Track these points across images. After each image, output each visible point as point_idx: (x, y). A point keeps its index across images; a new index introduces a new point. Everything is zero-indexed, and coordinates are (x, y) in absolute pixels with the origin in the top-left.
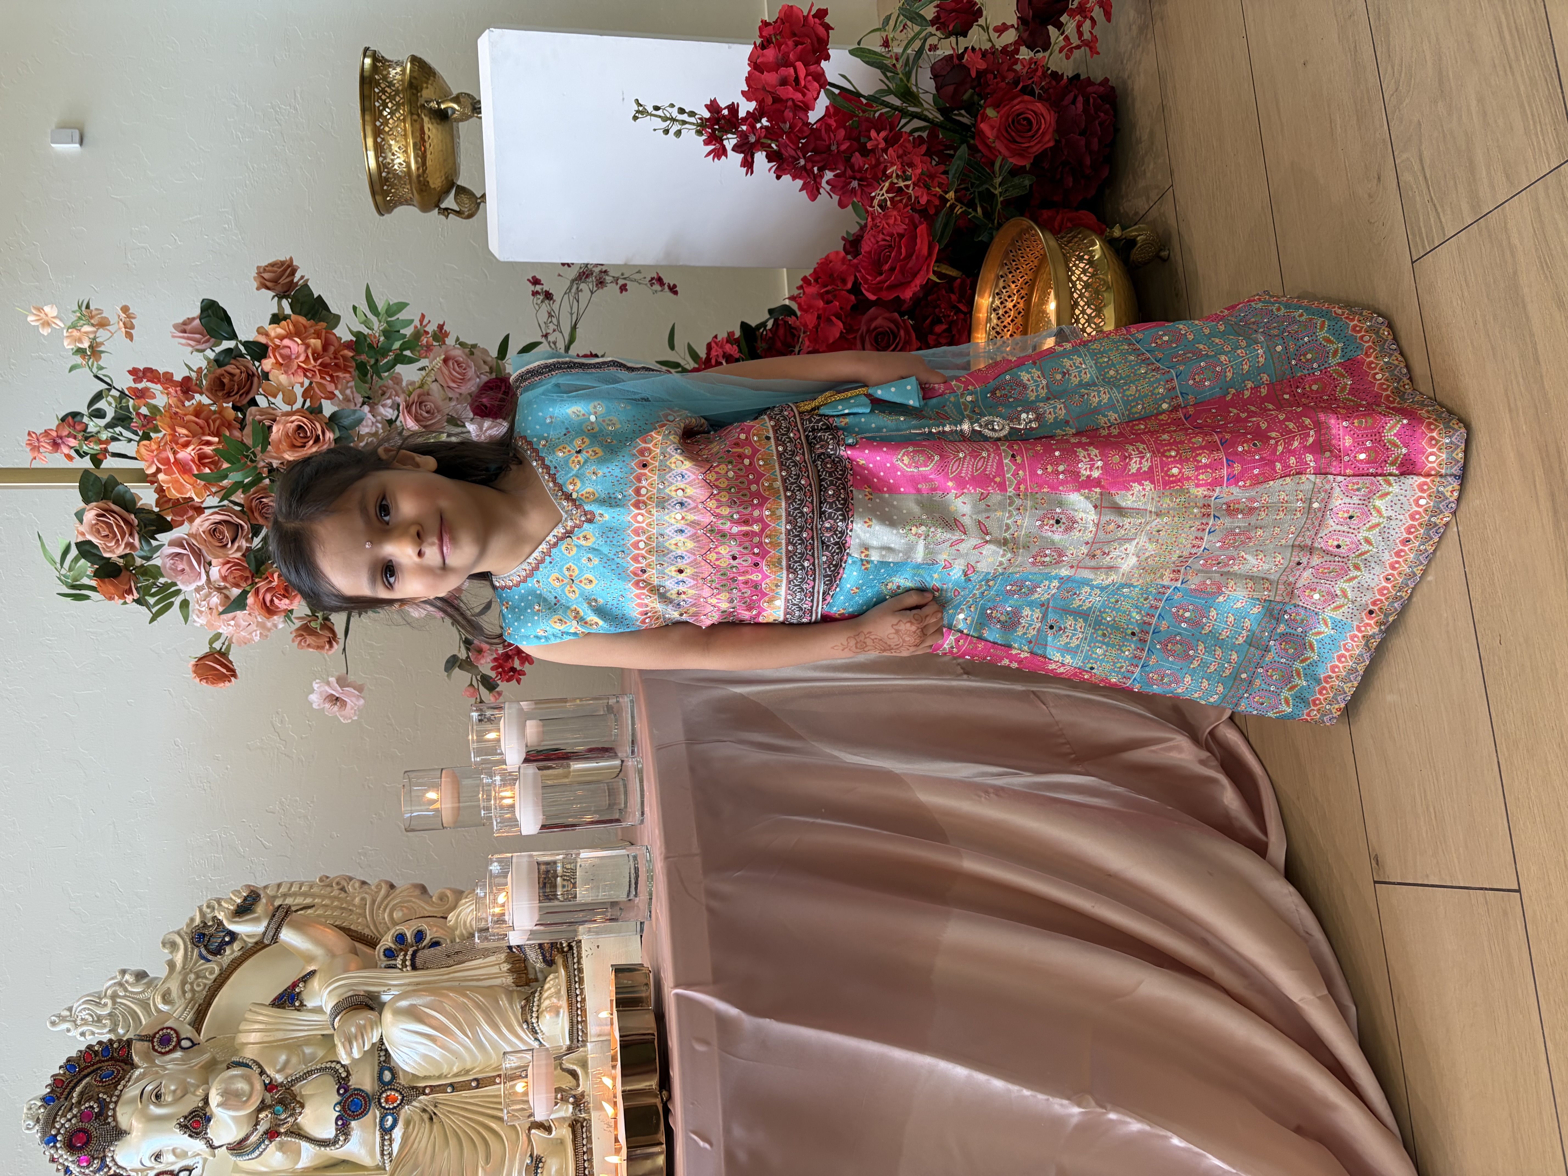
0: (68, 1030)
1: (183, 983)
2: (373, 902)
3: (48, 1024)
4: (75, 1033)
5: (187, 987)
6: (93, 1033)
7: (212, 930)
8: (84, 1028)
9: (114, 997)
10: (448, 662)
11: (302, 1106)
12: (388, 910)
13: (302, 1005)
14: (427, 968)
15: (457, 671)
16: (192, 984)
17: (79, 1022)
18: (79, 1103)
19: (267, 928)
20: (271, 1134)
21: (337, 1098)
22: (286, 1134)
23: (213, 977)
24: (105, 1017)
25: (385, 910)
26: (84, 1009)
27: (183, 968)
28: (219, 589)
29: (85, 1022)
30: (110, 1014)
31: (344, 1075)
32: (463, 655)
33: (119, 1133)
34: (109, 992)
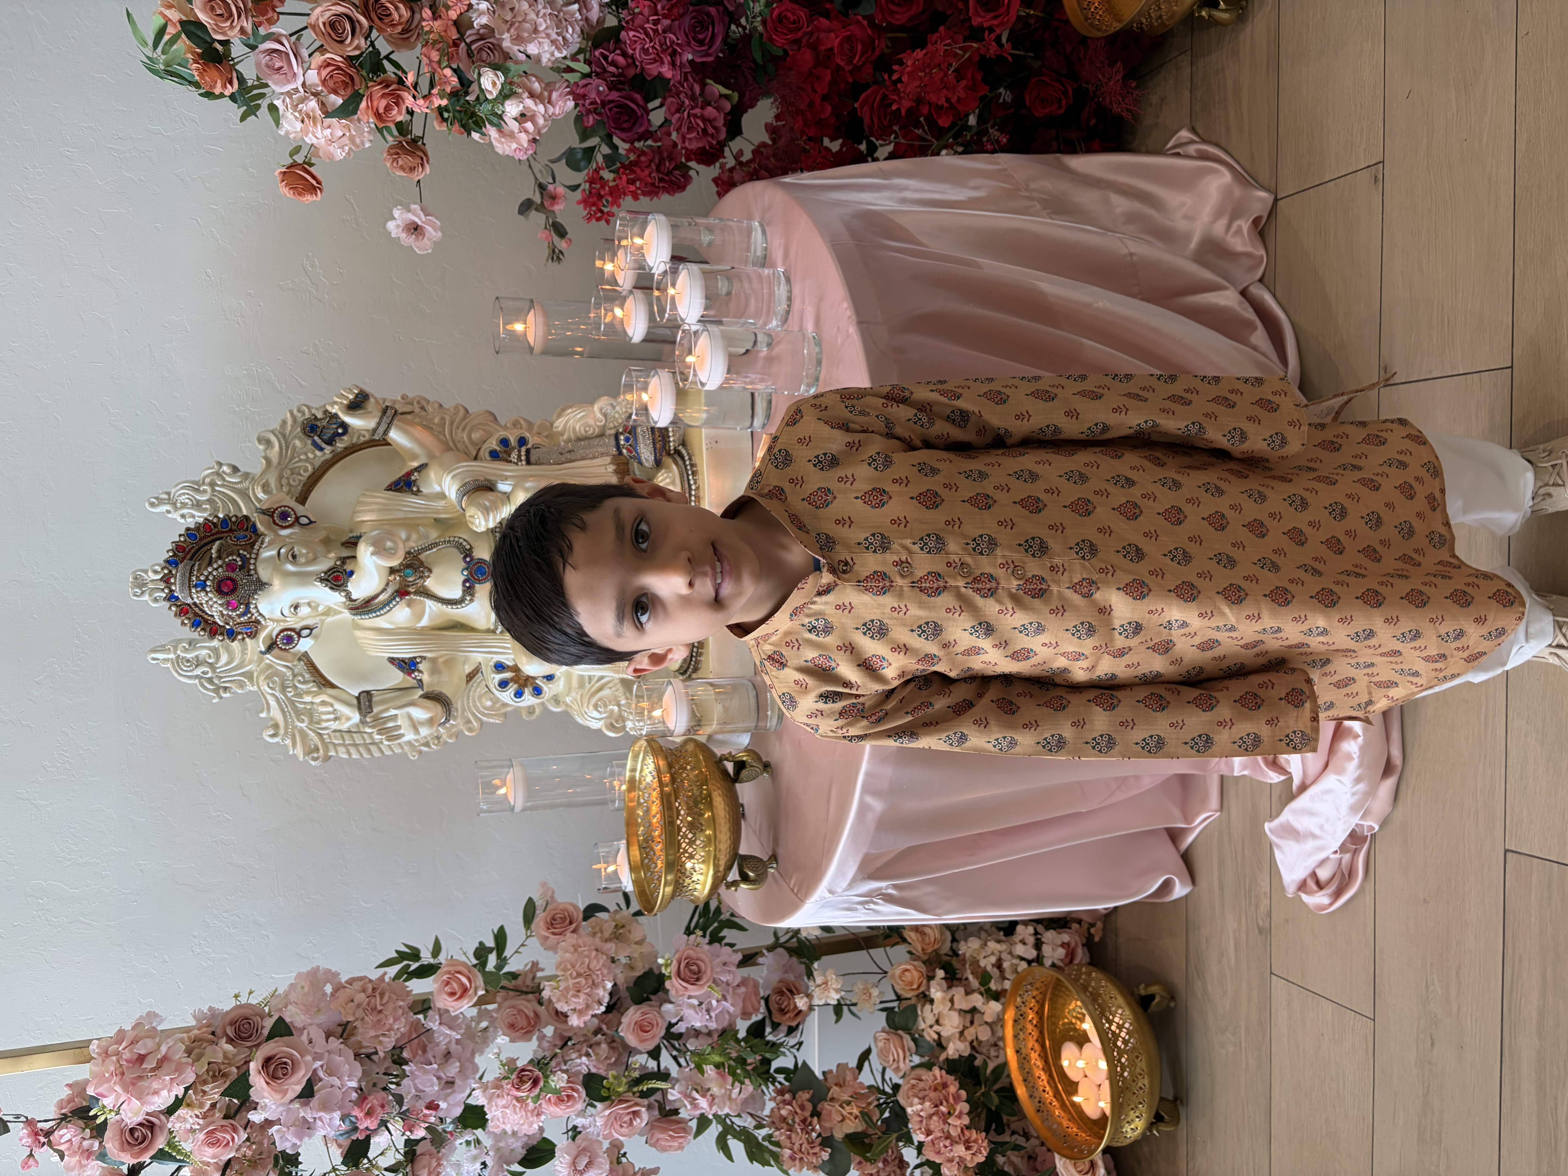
0: (168, 512)
1: (281, 477)
2: (452, 423)
3: (147, 505)
4: (175, 516)
5: (284, 481)
6: (193, 516)
7: (325, 423)
8: (185, 511)
9: (212, 484)
10: (522, 205)
11: (430, 571)
12: (467, 431)
13: (419, 491)
14: (541, 464)
15: (533, 214)
16: (288, 478)
17: (179, 505)
18: (219, 557)
19: (379, 424)
20: (402, 593)
21: (464, 565)
22: (415, 593)
23: (307, 475)
24: (204, 502)
25: (464, 429)
26: (184, 494)
27: (279, 463)
28: (316, 94)
29: (184, 505)
30: (209, 501)
31: (468, 547)
32: (537, 199)
33: (261, 585)
34: (207, 480)
